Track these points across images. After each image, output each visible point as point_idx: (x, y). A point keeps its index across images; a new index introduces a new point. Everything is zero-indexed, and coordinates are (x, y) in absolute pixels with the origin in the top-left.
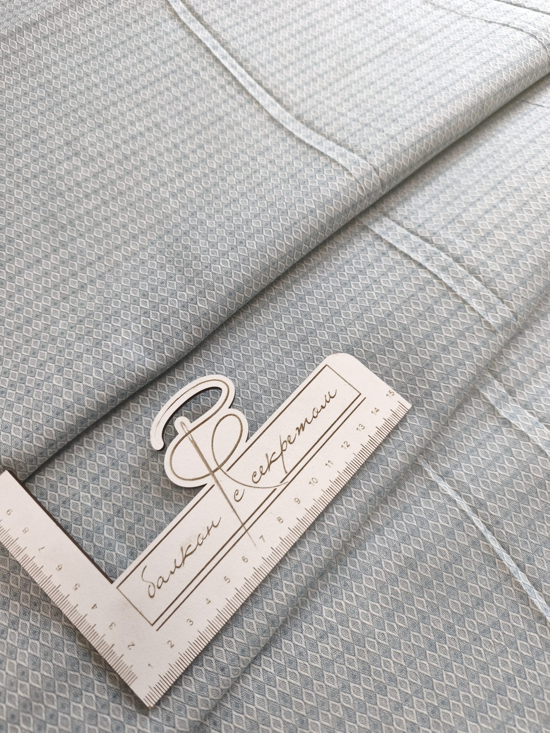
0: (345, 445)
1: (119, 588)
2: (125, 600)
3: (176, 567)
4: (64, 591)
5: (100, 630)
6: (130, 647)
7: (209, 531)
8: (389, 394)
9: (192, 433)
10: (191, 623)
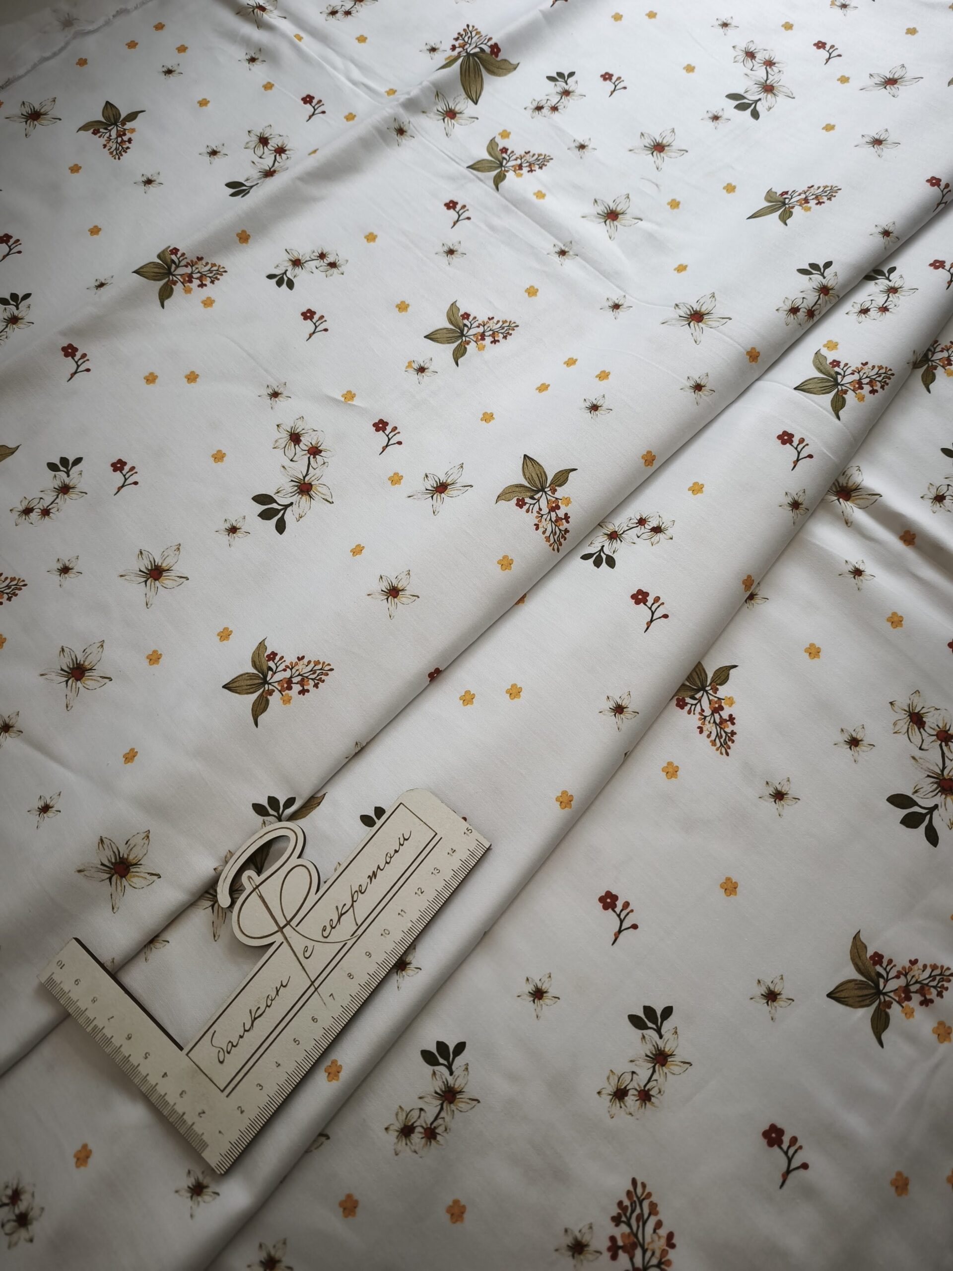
0: (419, 892)
1: (189, 1055)
2: (195, 1066)
3: (245, 1031)
4: (134, 1060)
5: (170, 1099)
6: (201, 1115)
7: (278, 991)
8: (466, 831)
9: (259, 888)
10: (261, 1088)
